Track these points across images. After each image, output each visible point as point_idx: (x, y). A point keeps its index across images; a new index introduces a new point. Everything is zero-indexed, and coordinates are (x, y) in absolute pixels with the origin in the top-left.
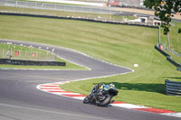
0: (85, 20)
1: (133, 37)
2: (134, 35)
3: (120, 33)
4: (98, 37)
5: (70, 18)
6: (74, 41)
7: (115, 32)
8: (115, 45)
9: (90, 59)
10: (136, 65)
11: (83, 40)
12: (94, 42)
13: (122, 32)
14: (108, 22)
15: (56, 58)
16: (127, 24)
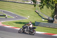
0: (13, 2)
1: (28, 8)
2: (29, 7)
3: (24, 7)
4: (17, 8)
5: (8, 1)
6: (9, 9)
7: (23, 6)
8: (22, 10)
9: (14, 14)
10: (29, 17)
11: (12, 8)
12: (16, 9)
13: (25, 6)
14: (20, 3)
15: (3, 14)
16: (26, 4)
